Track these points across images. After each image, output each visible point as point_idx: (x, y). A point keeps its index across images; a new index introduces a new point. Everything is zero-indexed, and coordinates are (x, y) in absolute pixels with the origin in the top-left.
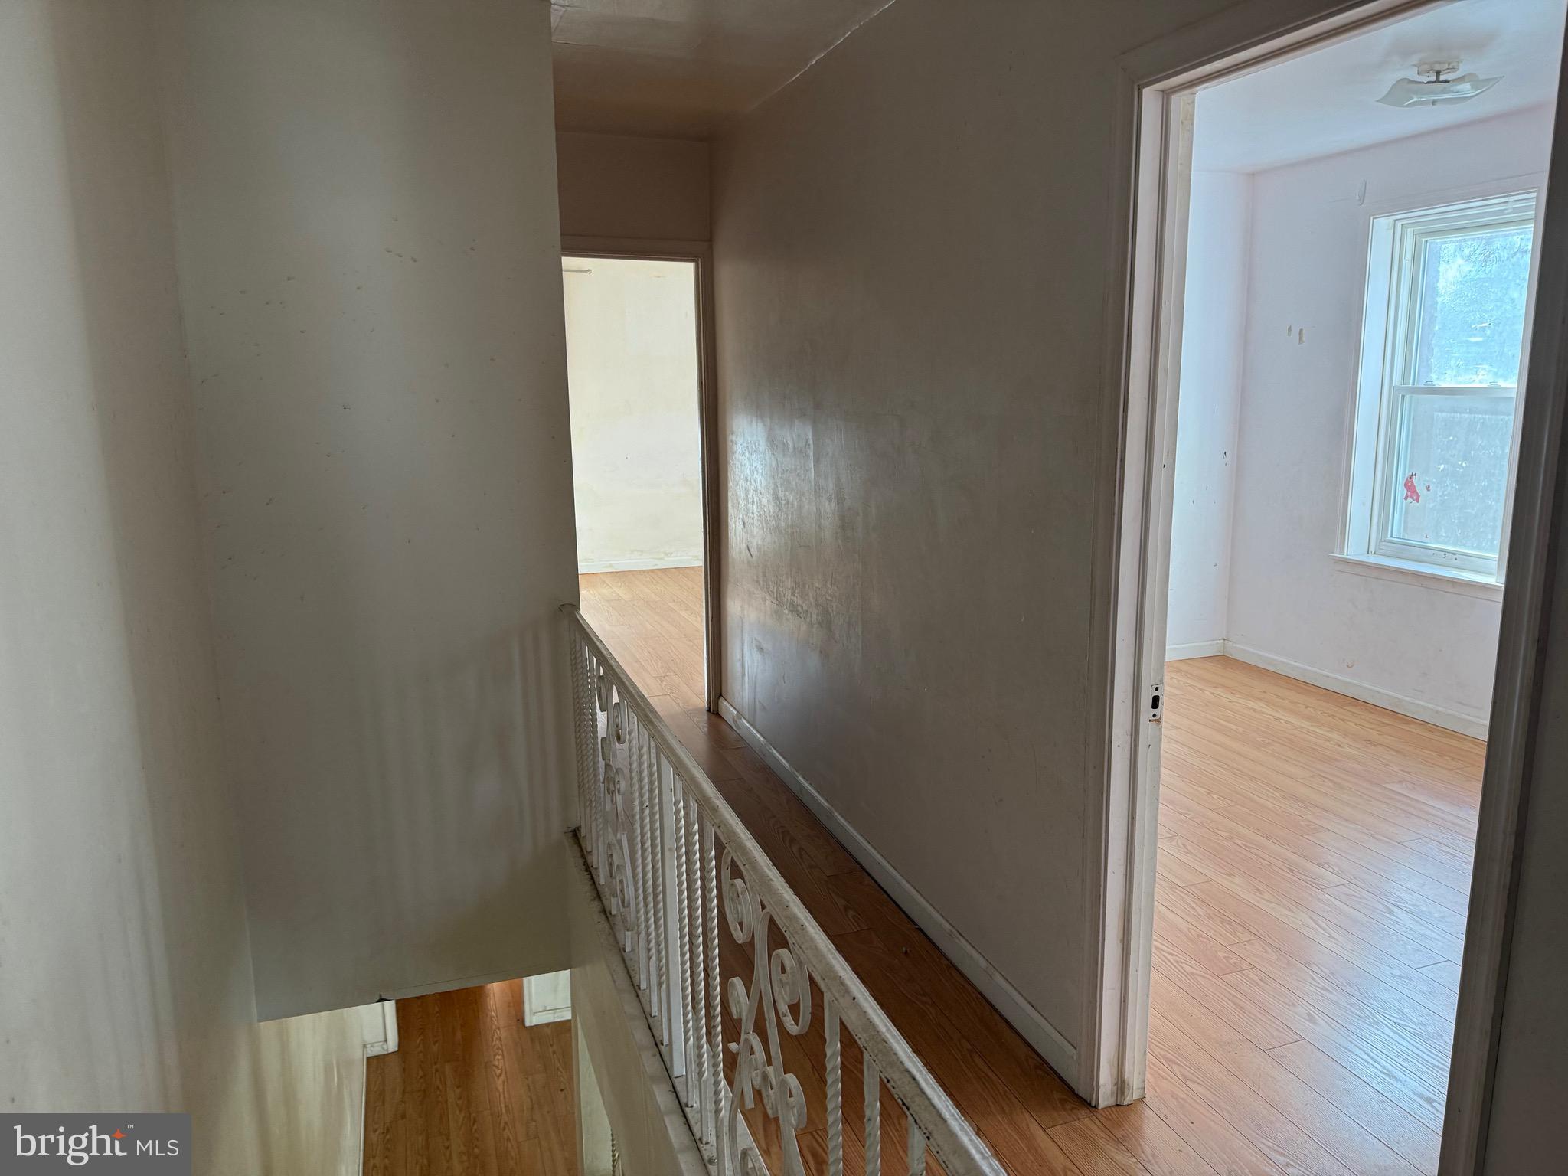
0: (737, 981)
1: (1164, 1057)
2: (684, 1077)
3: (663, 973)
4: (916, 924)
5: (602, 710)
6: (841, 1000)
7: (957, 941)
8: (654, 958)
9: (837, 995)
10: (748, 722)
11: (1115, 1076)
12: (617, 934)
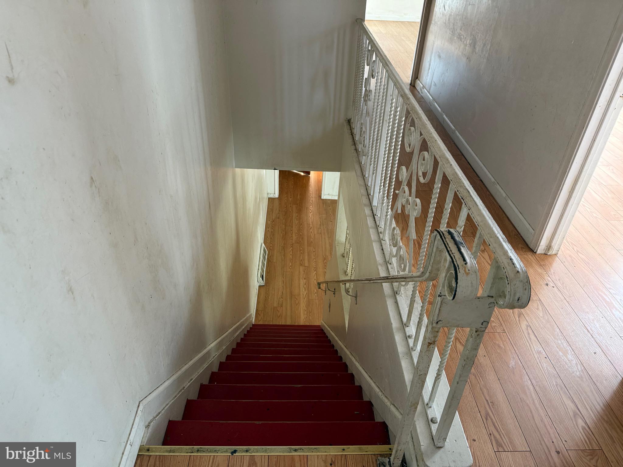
0: (404, 168)
1: (571, 243)
2: (376, 207)
3: (375, 170)
4: (479, 177)
5: (367, 65)
6: (446, 165)
7: (496, 186)
8: (372, 165)
9: (444, 163)
10: (427, 91)
11: (548, 243)
12: (360, 158)
